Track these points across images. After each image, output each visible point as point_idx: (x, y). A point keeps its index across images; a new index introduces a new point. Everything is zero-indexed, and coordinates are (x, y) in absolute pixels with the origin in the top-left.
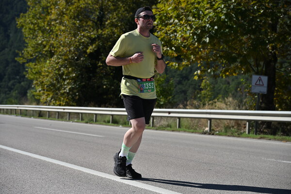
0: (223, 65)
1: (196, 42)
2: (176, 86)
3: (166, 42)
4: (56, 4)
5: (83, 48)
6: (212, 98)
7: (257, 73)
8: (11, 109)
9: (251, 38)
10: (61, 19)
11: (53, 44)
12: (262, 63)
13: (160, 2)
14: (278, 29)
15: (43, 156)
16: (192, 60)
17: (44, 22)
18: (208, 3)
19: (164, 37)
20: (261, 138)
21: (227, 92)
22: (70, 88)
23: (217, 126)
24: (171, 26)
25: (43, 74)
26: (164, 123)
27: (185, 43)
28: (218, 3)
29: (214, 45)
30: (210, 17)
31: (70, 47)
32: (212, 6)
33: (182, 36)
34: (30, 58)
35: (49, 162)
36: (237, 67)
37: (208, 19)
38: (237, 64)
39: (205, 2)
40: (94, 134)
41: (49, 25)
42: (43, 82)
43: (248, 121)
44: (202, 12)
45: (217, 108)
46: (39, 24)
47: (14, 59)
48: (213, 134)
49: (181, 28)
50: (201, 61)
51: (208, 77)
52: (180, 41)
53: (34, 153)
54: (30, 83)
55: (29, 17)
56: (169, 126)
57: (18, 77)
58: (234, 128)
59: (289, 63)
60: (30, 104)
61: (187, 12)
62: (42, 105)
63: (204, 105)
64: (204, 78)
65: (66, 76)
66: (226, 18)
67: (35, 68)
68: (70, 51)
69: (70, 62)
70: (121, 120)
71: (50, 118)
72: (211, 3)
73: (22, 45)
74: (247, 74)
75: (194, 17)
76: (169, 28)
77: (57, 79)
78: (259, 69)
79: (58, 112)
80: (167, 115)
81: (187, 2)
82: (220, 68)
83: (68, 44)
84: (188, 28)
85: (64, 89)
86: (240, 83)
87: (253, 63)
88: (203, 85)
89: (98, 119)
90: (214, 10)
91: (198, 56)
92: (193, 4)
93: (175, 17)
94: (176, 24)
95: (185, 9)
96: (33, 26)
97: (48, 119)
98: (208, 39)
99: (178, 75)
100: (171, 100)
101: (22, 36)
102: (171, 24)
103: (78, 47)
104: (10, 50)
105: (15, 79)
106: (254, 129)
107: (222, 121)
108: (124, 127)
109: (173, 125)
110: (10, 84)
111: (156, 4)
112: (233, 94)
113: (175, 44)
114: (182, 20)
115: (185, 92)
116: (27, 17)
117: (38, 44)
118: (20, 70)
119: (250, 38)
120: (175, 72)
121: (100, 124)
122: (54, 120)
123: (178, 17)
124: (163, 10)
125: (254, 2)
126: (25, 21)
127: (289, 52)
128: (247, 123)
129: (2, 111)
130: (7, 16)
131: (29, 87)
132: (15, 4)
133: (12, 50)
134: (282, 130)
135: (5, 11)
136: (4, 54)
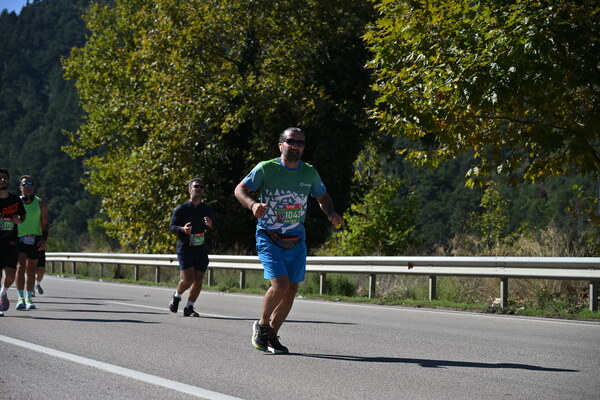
0: (532, 155)
1: (468, 103)
2: (424, 203)
3: (398, 105)
4: (150, 24)
5: (211, 122)
6: (508, 230)
9: (593, 92)
10: (162, 58)
11: (145, 114)
13: (383, 15)
15: (127, 367)
16: (460, 144)
17: (124, 64)
18: (492, 16)
19: (394, 94)
21: (541, 215)
23: (522, 293)
24: (408, 69)
25: (123, 182)
26: (399, 287)
27: (443, 105)
28: (515, 14)
29: (510, 109)
30: (497, 47)
31: (182, 119)
32: (501, 22)
33: (435, 91)
34: (93, 146)
35: (140, 381)
36: (563, 157)
37: (493, 51)
38: (562, 151)
39: (486, 13)
41: (135, 71)
42: (123, 200)
44: (480, 35)
45: (519, 252)
46: (112, 70)
47: (60, 148)
48: (512, 313)
49: (432, 71)
50: (481, 146)
51: (495, 181)
52: (430, 102)
53: (106, 362)
54: (95, 203)
55: (90, 56)
56: (410, 295)
57: (67, 189)
58: (564, 299)
60: (96, 250)
61: (445, 35)
62: (127, 252)
63: (491, 245)
64: (488, 184)
65: (174, 185)
66: (534, 47)
67: (105, 170)
68: (184, 129)
69: (184, 154)
71: (141, 281)
72: (499, 14)
73: (77, 116)
74: (587, 174)
75: (461, 46)
76: (407, 73)
77: (155, 193)
79: (159, 267)
80: (405, 269)
81: (446, 13)
82: (523, 161)
83: (178, 113)
84: (449, 72)
86: (570, 194)
88: (483, 199)
89: (247, 281)
90: (508, 30)
91: (473, 135)
92: (458, 17)
93: (419, 49)
94: (420, 64)
95: (441, 29)
96: (98, 74)
97: (135, 283)
98: (495, 95)
99: (427, 179)
100: (412, 235)
101: (74, 98)
102: (409, 64)
103: (202, 121)
104: (50, 130)
105: (59, 193)
107: (532, 281)
108: (308, 299)
109: (419, 292)
111: (373, 21)
112: (556, 219)
113: (419, 109)
114: (433, 53)
115: (444, 217)
116: (86, 55)
117: (110, 115)
118: (71, 174)
120: (421, 171)
121: (254, 293)
122: (150, 285)
123: (424, 47)
124: (390, 33)
126: (82, 64)
128: (591, 286)
130: (41, 53)
131: (93, 212)
132: (59, 27)
133: (55, 130)
135: (36, 43)
136: (36, 139)
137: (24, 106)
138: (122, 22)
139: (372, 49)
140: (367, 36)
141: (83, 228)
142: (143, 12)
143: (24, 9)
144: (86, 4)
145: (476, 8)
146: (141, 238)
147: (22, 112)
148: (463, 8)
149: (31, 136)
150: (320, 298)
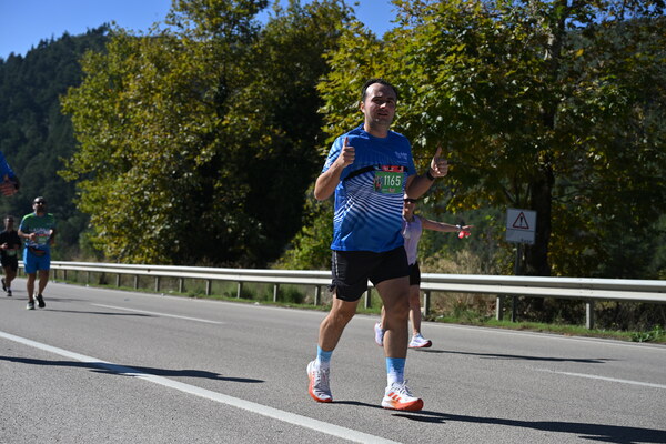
0: (453, 190)
4: (137, 70)
5: (187, 155)
6: (432, 251)
7: (517, 205)
9: (507, 141)
10: (146, 97)
11: (130, 146)
12: (525, 186)
13: (334, 69)
14: (555, 122)
17: (113, 104)
18: (424, 73)
20: (524, 328)
22: (161, 231)
25: (110, 202)
28: (443, 73)
30: (428, 99)
31: (162, 151)
32: (432, 78)
34: (84, 171)
36: (479, 192)
37: (424, 103)
38: (479, 187)
39: (420, 71)
41: (123, 109)
42: (109, 218)
43: (500, 295)
44: (414, 89)
45: (439, 270)
46: (103, 107)
47: (55, 172)
48: (433, 321)
54: (84, 220)
55: (85, 95)
57: (61, 208)
58: (474, 309)
59: (577, 186)
60: (84, 259)
62: (109, 262)
65: (153, 207)
66: (458, 101)
67: (95, 191)
68: (163, 158)
69: (163, 181)
70: (258, 292)
71: (122, 287)
72: (430, 72)
73: (71, 146)
74: (497, 207)
77: (136, 213)
78: (521, 196)
79: (137, 275)
81: (386, 70)
82: (446, 195)
83: (158, 145)
85: (151, 232)
86: (484, 224)
87: (509, 187)
89: (213, 289)
90: (437, 86)
92: (396, 73)
96: (91, 111)
97: (117, 289)
98: (424, 139)
101: (70, 130)
102: (355, 111)
103: (179, 153)
104: (48, 156)
106: (511, 312)
107: (450, 294)
108: (264, 305)
111: (326, 74)
112: (471, 245)
116: (81, 93)
117: (102, 146)
118: (65, 195)
119: (504, 139)
121: (218, 299)
122: (129, 291)
124: (339, 85)
125: (511, 72)
126: (77, 101)
127: (576, 167)
128: (498, 300)
130: (43, 91)
131: (83, 228)
132: (59, 69)
133: (52, 157)
134: (563, 313)
135: (39, 82)
136: (36, 164)
137: (27, 135)
139: (324, 97)
140: (320, 86)
141: (74, 240)
142: (130, 59)
143: (29, 53)
144: (83, 51)
145: (411, 66)
146: (123, 250)
147: (23, 140)
148: (400, 66)
149: (31, 162)
150: (274, 305)
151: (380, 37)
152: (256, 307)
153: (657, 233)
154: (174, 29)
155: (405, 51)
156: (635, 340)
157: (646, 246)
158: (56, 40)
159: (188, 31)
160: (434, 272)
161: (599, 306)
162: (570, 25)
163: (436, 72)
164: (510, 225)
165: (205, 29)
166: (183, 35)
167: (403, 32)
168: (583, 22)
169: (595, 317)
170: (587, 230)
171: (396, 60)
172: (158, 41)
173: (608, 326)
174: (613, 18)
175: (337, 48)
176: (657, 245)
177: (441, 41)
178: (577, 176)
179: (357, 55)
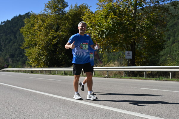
1: (100, 37)
4: (37, 22)
5: (50, 42)
6: (108, 62)
7: (127, 50)
8: (19, 70)
9: (124, 35)
10: (40, 29)
11: (36, 40)
12: (129, 46)
13: (84, 20)
14: (135, 31)
17: (32, 30)
20: (130, 78)
21: (114, 59)
22: (45, 60)
24: (89, 31)
27: (95, 38)
29: (108, 38)
33: (94, 35)
34: (26, 47)
39: (103, 20)
40: (57, 79)
41: (34, 32)
43: (124, 71)
44: (102, 24)
46: (30, 31)
47: (19, 47)
48: (109, 78)
49: (93, 31)
50: (103, 46)
51: (106, 52)
52: (93, 37)
57: (21, 56)
58: (118, 74)
59: (141, 45)
60: (27, 67)
62: (33, 67)
63: (105, 65)
65: (43, 54)
66: (112, 26)
67: (29, 51)
70: (68, 73)
71: (36, 73)
72: (106, 20)
73: (23, 41)
75: (99, 26)
79: (40, 70)
83: (43, 40)
84: (96, 31)
85: (42, 60)
86: (120, 55)
87: (125, 46)
88: (104, 56)
89: (58, 73)
91: (101, 44)
92: (98, 20)
93: (91, 27)
94: (91, 30)
95: (95, 23)
96: (27, 32)
98: (105, 36)
101: (22, 37)
102: (89, 30)
104: (17, 44)
105: (19, 56)
106: (127, 75)
107: (113, 71)
110: (17, 59)
112: (117, 60)
114: (93, 28)
116: (24, 28)
117: (30, 40)
118: (22, 52)
121: (59, 75)
122: (38, 74)
123: (91, 26)
125: (124, 19)
126: (24, 30)
127: (141, 41)
128: (124, 72)
129: (15, 71)
130: (15, 28)
131: (26, 60)
132: (19, 23)
133: (18, 44)
134: (139, 75)
135: (14, 26)
136: (14, 46)
137: (12, 39)
138: (32, 22)
141: (25, 63)
142: (35, 20)
143: (11, 20)
144: (24, 18)
145: (101, 19)
146: (36, 65)
147: (11, 40)
149: (13, 45)
150: (72, 76)
151: (94, 12)
152: (68, 76)
153: (160, 55)
154: (46, 12)
155: (100, 15)
156: (156, 80)
157: (157, 58)
158: (17, 16)
159: (49, 13)
160: (109, 66)
161: (147, 73)
162: (138, 8)
163: (107, 20)
164: (126, 55)
165: (53, 12)
166: (48, 14)
167: (99, 11)
168: (141, 7)
169: (146, 75)
170: (144, 55)
171: (98, 18)
172: (42, 15)
173: (150, 77)
174: (148, 6)
175: (84, 15)
176: (160, 58)
177: (108, 13)
178: (141, 43)
179: (89, 17)
